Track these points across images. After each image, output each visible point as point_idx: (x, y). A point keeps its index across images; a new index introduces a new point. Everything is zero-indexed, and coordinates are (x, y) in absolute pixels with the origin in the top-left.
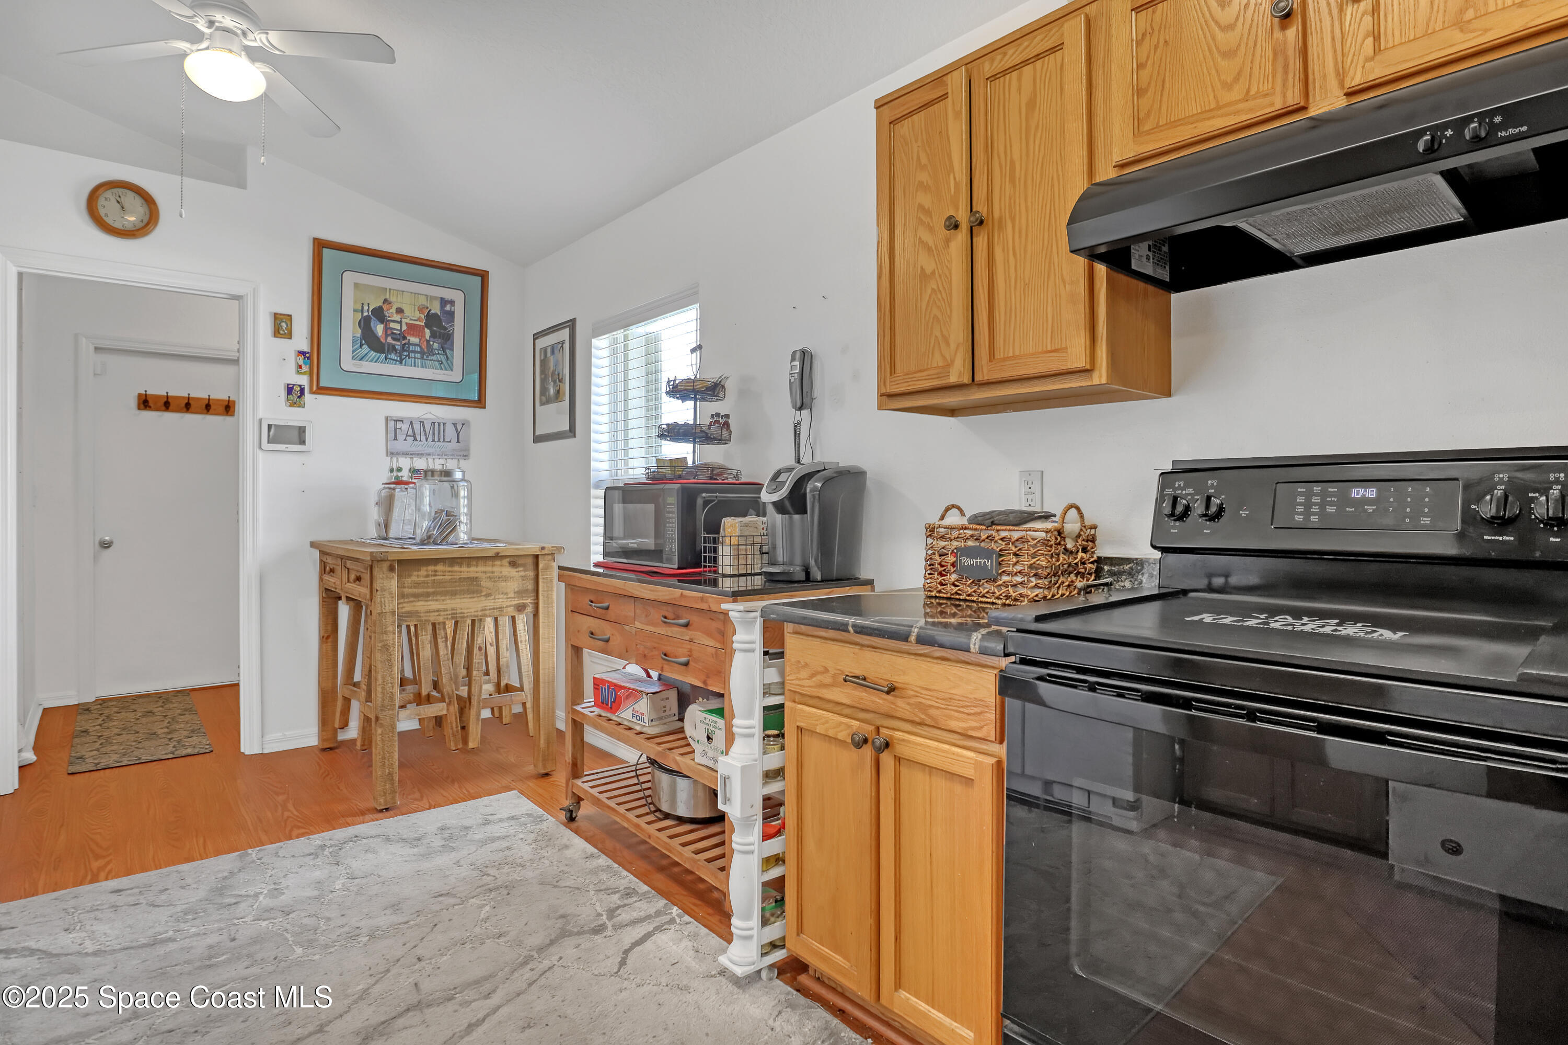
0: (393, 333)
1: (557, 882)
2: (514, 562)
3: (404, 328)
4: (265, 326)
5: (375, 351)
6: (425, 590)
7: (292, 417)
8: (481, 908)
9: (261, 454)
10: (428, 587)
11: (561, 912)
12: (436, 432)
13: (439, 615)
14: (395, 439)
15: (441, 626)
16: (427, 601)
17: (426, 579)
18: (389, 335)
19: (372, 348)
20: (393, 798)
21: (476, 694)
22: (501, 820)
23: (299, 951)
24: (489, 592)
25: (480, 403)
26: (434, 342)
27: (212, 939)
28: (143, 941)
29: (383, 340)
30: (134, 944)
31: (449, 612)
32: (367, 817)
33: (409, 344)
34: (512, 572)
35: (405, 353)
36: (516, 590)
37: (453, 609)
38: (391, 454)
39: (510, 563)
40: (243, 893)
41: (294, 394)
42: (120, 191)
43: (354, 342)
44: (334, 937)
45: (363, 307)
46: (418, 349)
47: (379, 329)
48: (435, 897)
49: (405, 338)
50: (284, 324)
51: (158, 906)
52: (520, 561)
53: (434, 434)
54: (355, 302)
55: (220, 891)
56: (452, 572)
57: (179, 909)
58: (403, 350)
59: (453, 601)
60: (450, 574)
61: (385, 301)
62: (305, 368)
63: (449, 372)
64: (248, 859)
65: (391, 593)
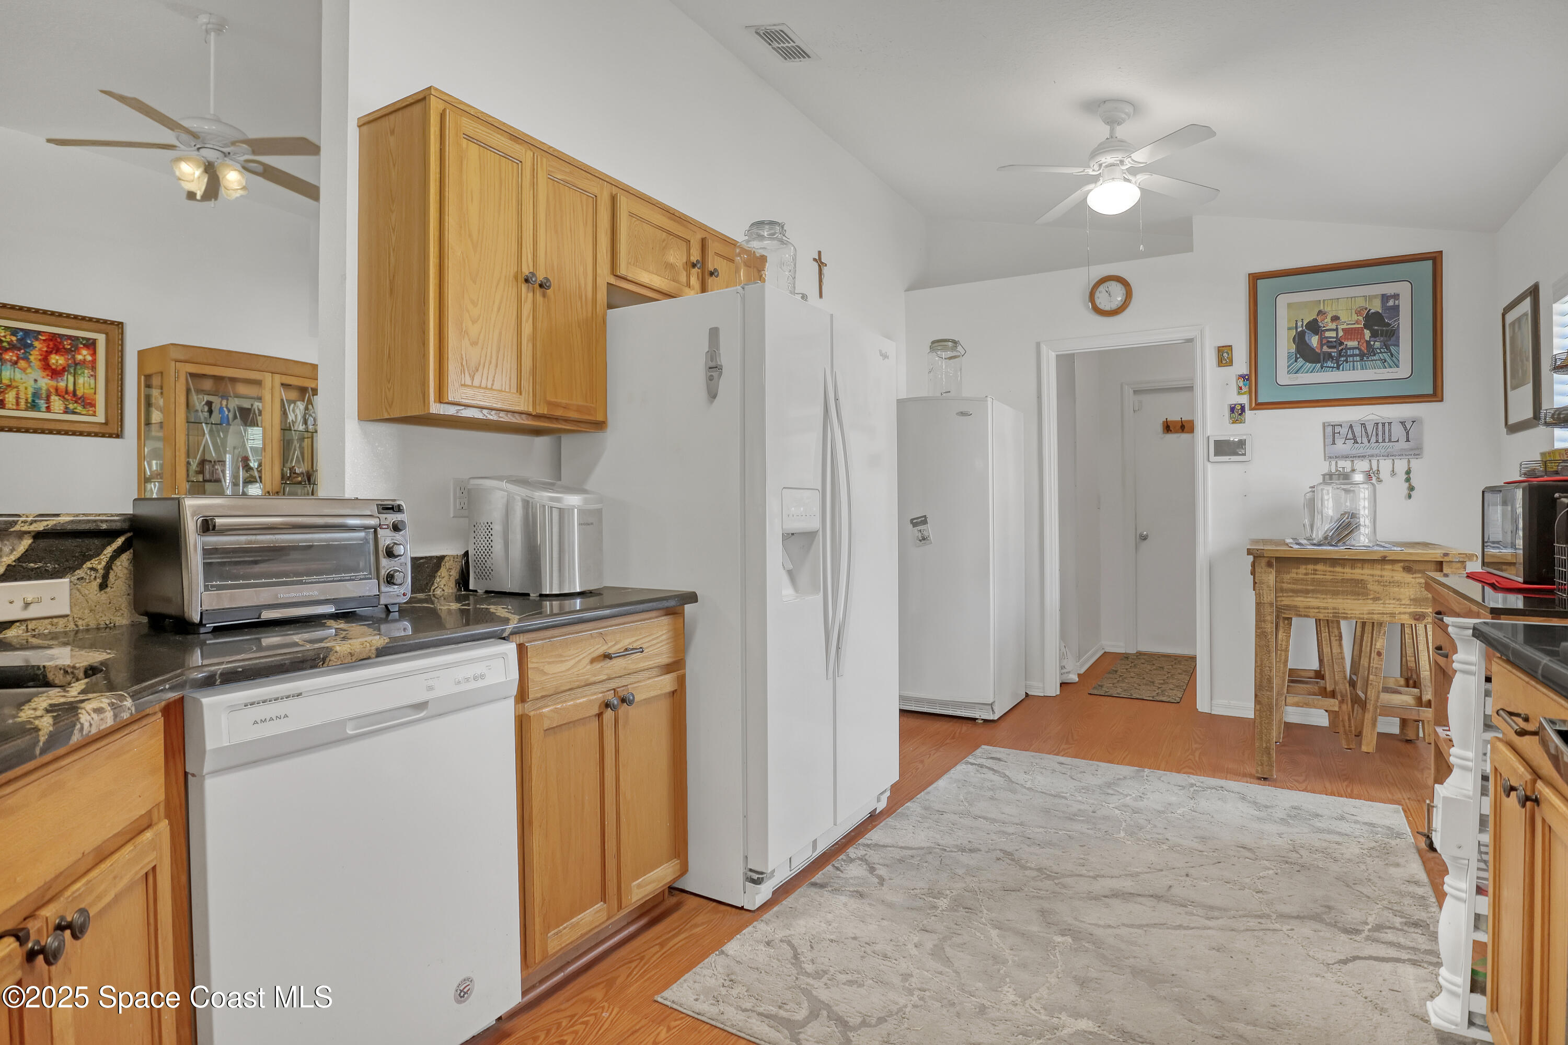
0: (1328, 342)
1: (1354, 884)
2: (1409, 567)
3: (1341, 334)
4: (1210, 357)
5: (1310, 363)
6: (1304, 587)
7: (1233, 433)
8: (1266, 869)
9: (1209, 466)
10: (1308, 585)
11: (1332, 904)
12: (1380, 433)
13: (1319, 612)
14: (1334, 443)
15: (1335, 625)
16: (1307, 597)
17: (1305, 577)
18: (1324, 344)
19: (1307, 360)
20: (1271, 771)
21: (1373, 698)
22: (1356, 822)
23: (1122, 834)
24: (1378, 595)
25: (1436, 395)
26: (1375, 342)
27: (1082, 807)
28: (1053, 792)
29: (1318, 351)
30: (1048, 792)
31: (1329, 611)
32: (1245, 779)
33: (1347, 349)
34: (1408, 578)
35: (1342, 359)
36: (1412, 597)
37: (1334, 608)
38: (1329, 457)
39: (1404, 568)
40: (1121, 791)
41: (1237, 413)
42: (1106, 284)
43: (1289, 358)
44: (1148, 837)
45: (1296, 324)
46: (1357, 352)
47: (1314, 341)
48: (1238, 847)
49: (1341, 344)
50: (1225, 355)
51: (1074, 779)
52: (1415, 567)
53: (1377, 435)
54: (1289, 321)
55: (1109, 785)
56: (1333, 572)
57: (1082, 784)
58: (1340, 355)
59: (1334, 601)
60: (1332, 574)
61: (1320, 313)
62: (1245, 389)
63: (1396, 369)
64: (1142, 774)
65: (1268, 586)
